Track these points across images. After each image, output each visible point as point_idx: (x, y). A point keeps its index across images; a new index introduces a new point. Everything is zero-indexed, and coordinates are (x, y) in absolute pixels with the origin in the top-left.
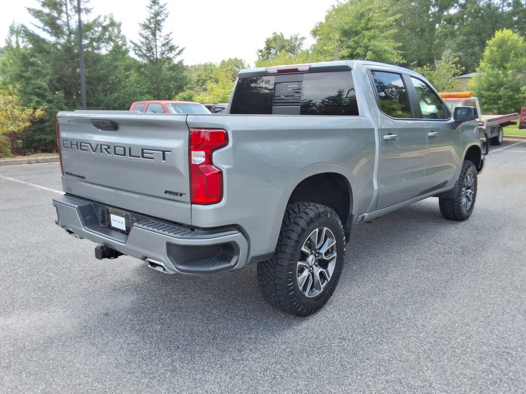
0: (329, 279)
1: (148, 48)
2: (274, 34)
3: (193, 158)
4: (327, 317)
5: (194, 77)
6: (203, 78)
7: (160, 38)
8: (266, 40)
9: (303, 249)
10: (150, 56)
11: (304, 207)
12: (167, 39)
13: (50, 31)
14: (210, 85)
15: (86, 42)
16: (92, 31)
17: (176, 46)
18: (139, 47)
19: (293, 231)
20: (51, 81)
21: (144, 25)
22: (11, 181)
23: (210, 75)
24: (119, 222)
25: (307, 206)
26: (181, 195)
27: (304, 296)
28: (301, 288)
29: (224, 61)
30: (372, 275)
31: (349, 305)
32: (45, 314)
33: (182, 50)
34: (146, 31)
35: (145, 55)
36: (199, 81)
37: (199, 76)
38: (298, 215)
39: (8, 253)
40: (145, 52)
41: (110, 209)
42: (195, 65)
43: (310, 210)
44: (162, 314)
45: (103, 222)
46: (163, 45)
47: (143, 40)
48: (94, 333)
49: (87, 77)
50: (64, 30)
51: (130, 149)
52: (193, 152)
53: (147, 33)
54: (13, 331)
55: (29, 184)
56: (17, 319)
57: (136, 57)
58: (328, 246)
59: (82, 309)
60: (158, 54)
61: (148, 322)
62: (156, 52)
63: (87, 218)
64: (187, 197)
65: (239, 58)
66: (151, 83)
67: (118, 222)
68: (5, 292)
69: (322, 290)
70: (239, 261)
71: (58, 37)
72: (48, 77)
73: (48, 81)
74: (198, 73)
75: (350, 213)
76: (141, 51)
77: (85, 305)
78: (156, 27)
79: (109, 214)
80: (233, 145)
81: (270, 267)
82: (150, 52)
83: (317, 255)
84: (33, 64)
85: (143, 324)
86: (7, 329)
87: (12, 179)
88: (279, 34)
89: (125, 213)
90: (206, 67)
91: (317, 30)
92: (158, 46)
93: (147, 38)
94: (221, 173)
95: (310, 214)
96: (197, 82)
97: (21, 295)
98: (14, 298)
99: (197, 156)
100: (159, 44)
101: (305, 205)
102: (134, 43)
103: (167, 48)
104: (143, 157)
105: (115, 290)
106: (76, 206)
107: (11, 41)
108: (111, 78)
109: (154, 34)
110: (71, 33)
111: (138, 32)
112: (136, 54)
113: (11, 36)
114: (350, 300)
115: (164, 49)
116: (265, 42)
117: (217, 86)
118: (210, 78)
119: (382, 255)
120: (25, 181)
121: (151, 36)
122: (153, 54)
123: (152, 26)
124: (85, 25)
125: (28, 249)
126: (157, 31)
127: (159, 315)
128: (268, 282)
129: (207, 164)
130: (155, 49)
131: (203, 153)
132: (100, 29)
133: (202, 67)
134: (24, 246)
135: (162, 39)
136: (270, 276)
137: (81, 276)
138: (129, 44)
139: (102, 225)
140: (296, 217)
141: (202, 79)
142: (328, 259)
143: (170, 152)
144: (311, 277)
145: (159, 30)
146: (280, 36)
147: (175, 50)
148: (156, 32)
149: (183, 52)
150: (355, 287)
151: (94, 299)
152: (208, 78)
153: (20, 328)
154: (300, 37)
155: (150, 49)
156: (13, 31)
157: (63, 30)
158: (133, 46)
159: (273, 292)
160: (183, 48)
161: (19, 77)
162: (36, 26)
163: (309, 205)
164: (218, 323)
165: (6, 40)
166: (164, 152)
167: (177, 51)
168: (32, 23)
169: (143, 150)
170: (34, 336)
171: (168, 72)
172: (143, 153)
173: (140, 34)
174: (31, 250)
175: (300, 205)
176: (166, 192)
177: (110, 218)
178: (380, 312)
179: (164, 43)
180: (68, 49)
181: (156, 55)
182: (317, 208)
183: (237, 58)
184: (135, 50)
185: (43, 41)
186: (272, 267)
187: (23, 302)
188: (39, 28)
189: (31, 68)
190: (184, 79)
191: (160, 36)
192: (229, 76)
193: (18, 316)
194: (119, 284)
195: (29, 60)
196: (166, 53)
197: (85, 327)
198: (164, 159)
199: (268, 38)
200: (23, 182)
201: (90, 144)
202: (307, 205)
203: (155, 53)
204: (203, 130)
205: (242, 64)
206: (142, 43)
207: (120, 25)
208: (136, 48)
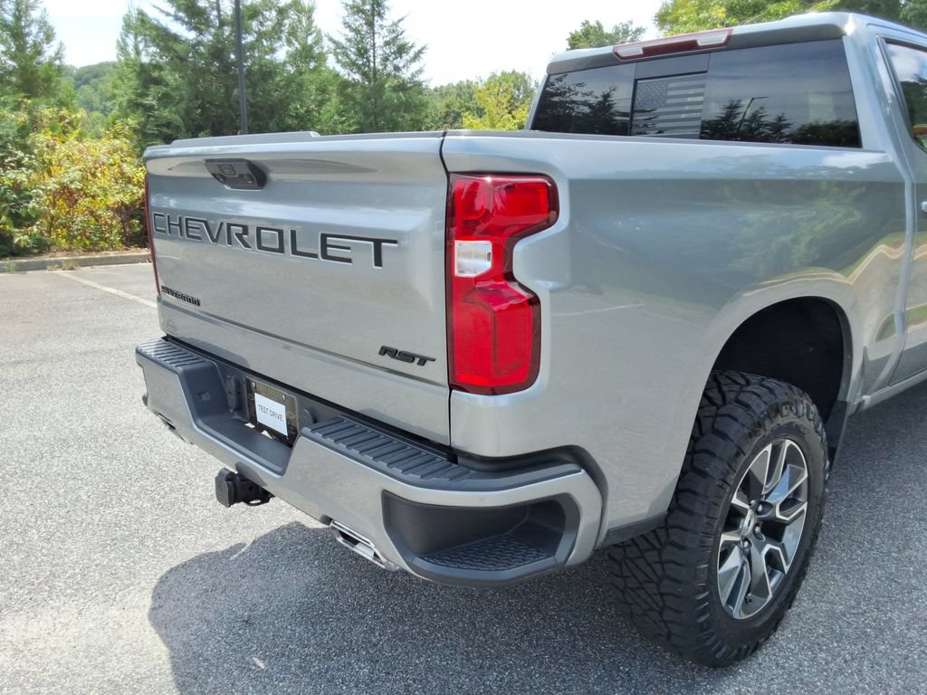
0: (787, 568)
1: (359, 50)
2: (584, 24)
3: (459, 260)
4: (783, 668)
5: (440, 106)
6: (456, 109)
7: (380, 31)
8: (569, 36)
9: (735, 501)
10: (363, 64)
11: (736, 388)
12: (394, 31)
13: (186, 19)
14: (468, 119)
15: (249, 39)
16: (261, 18)
17: (410, 45)
18: (343, 47)
19: (712, 454)
20: (188, 112)
21: (352, 7)
22: (111, 293)
23: (467, 104)
24: (273, 414)
25: (742, 386)
26: (423, 361)
27: (731, 618)
28: (724, 600)
29: (494, 76)
30: (871, 542)
31: (833, 631)
32: (114, 612)
33: (420, 51)
34: (356, 17)
35: (353, 64)
36: (447, 114)
37: (448, 106)
38: (723, 410)
39: (70, 450)
40: (353, 57)
41: (255, 382)
42: (442, 87)
43: (754, 397)
44: (373, 630)
45: (240, 408)
46: (387, 43)
47: (351, 35)
48: (216, 678)
49: (252, 105)
50: (212, 17)
51: (293, 233)
52: (457, 243)
53: (359, 22)
54: (35, 659)
55: (141, 301)
56: (51, 625)
57: (339, 68)
58: (790, 488)
59: (197, 602)
60: (378, 60)
61: (341, 652)
62: (374, 57)
63: (205, 397)
64: (438, 370)
65: (520, 71)
66: (364, 114)
67: (271, 412)
68: (43, 548)
69: (770, 596)
70: (578, 546)
71: (201, 32)
72: (183, 105)
73: (182, 112)
74: (446, 101)
75: (840, 397)
76: (347, 56)
77: (206, 591)
78: (373, 9)
79: (251, 392)
80: (572, 223)
81: (647, 546)
82: (363, 58)
83: (760, 508)
84: (158, 82)
85: (328, 658)
86: (26, 652)
87: (113, 291)
88: (593, 23)
89: (284, 393)
90: (461, 89)
91: (667, 14)
92: (376, 45)
93: (357, 31)
94: (535, 301)
95: (754, 407)
96: (445, 118)
97: (74, 557)
98: (57, 565)
99: (468, 255)
100: (379, 41)
101: (736, 383)
102: (334, 42)
103: (394, 49)
104: (325, 256)
105: (274, 552)
106: (180, 369)
107: (126, 45)
108: (293, 105)
109: (370, 24)
110: (222, 24)
111: (341, 20)
112: (338, 61)
113: (127, 36)
114: (831, 615)
115: (388, 51)
116: (568, 39)
117: (481, 122)
118: (468, 109)
119: (881, 484)
120: (136, 295)
121: (365, 28)
122: (369, 61)
123: (368, 7)
124: (246, 7)
125: (111, 441)
126: (376, 18)
127: (365, 632)
128: (641, 584)
129: (496, 279)
130: (372, 51)
131: (485, 246)
132: (274, 13)
133: (454, 90)
134: (105, 434)
135: (385, 32)
136: (648, 570)
137: (205, 512)
138: (327, 44)
139: (237, 417)
140: (717, 415)
141: (453, 112)
142: (787, 519)
143: (395, 242)
144: (746, 569)
145: (380, 15)
146: (595, 28)
147: (407, 53)
148: (373, 19)
149: (421, 55)
150: (838, 577)
151: (225, 576)
152: (464, 109)
153: (53, 649)
154: (633, 28)
155: (362, 52)
156: (128, 27)
157: (209, 17)
158: (332, 46)
159: (652, 609)
160: (422, 49)
161: (134, 106)
162: (162, 11)
163: (748, 383)
164: (506, 669)
165: (118, 42)
166: (378, 243)
167: (412, 53)
168: (154, 7)
169: (324, 237)
170: (79, 675)
171: (394, 95)
172: (324, 246)
173: (345, 24)
174: (117, 443)
175: (722, 382)
176: (384, 351)
177: (254, 402)
178: (919, 657)
179: (388, 39)
180: (217, 52)
181: (374, 63)
182: (771, 391)
183: (517, 71)
184: (336, 54)
185: (176, 38)
186: (654, 548)
187: (74, 575)
188: (168, 14)
189: (153, 89)
190: (422, 105)
191: (381, 25)
192: (503, 104)
193: (55, 615)
194: (283, 537)
195: (150, 75)
196: (391, 58)
197: (197, 656)
198: (378, 262)
199: (574, 32)
200: (131, 297)
201: (206, 222)
202: (742, 382)
203: (372, 59)
204: (489, 179)
205: (526, 81)
206: (349, 40)
207: (311, 10)
208: (339, 51)
